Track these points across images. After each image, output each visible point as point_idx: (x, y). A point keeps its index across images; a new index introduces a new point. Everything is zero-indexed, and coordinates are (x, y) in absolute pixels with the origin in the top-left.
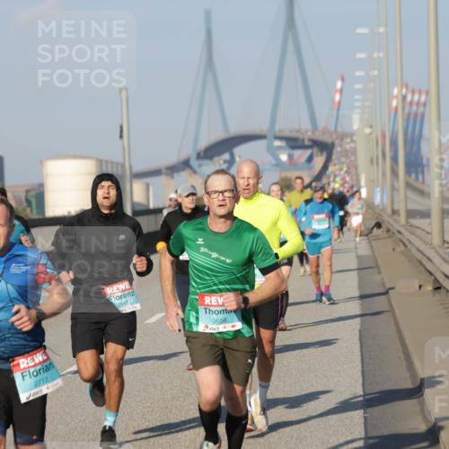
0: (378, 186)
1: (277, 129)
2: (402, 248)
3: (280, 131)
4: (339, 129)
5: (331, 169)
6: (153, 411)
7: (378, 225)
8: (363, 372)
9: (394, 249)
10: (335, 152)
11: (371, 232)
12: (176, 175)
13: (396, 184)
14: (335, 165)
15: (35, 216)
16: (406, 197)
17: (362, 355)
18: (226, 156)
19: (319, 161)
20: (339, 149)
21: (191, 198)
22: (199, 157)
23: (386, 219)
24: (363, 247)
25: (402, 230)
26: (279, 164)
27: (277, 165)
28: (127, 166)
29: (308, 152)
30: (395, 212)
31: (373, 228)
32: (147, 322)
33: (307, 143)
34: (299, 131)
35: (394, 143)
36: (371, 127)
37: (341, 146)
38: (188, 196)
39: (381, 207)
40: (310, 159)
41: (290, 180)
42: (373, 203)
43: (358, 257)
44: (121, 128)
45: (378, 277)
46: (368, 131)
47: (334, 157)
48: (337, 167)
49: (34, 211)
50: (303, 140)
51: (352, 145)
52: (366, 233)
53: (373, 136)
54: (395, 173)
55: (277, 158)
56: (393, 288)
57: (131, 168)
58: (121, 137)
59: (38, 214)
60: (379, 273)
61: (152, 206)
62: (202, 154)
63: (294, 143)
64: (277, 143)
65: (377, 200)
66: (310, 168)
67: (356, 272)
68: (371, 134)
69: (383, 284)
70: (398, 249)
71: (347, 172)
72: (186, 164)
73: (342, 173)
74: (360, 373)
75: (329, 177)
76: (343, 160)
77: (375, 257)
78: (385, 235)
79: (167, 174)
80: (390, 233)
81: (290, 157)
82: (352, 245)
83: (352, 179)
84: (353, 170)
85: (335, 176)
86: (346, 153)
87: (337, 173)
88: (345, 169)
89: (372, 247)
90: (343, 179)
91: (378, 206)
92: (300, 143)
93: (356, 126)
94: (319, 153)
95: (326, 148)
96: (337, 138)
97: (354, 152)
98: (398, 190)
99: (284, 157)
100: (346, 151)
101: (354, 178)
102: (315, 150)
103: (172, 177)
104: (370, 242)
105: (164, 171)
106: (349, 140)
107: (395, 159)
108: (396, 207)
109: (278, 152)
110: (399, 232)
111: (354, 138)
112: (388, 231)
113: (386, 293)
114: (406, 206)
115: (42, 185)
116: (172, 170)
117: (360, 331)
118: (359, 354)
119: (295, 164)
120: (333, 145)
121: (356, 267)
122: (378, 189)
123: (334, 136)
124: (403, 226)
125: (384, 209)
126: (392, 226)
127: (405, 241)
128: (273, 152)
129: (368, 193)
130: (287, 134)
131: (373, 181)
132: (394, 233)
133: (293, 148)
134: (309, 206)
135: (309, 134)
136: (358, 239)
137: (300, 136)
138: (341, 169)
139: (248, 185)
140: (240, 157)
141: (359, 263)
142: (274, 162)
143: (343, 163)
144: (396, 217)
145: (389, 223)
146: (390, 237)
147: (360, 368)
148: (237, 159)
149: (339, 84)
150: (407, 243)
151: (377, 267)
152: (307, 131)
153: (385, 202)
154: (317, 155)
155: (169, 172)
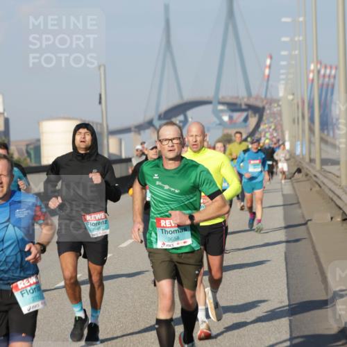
0: (298, 141)
1: (220, 97)
2: (317, 188)
3: (223, 98)
4: (269, 96)
5: (262, 127)
6: (126, 315)
7: (299, 171)
8: (288, 284)
9: (311, 189)
10: (265, 114)
11: (293, 176)
12: (142, 132)
13: (312, 139)
14: (265, 124)
15: (33, 164)
16: (321, 149)
17: (287, 272)
18: (181, 118)
19: (253, 121)
20: (268, 112)
21: (155, 150)
22: (160, 118)
23: (305, 165)
24: (287, 188)
25: (318, 175)
26: (222, 123)
27: (220, 124)
28: (105, 125)
29: (245, 114)
30: (312, 161)
31: (295, 173)
32: (121, 246)
33: (243, 107)
34: (238, 97)
35: (311, 107)
36: (293, 94)
37: (270, 109)
38: (152, 149)
39: (301, 157)
41: (231, 136)
42: (295, 154)
43: (283, 195)
44: (100, 95)
45: (299, 211)
46: (290, 97)
47: (264, 118)
48: (267, 126)
49: (33, 161)
50: (241, 105)
51: (279, 108)
52: (289, 176)
53: (295, 101)
54: (312, 130)
55: (220, 119)
56: (311, 220)
57: (107, 127)
58: (100, 103)
59: (36, 162)
60: (300, 207)
61: (124, 156)
62: (162, 116)
63: (233, 107)
64: (221, 107)
65: (298, 151)
66: (246, 127)
67: (281, 208)
68: (293, 100)
69: (303, 217)
70: (314, 189)
71: (274, 129)
72: (150, 124)
73: (271, 130)
74: (286, 286)
75: (261, 134)
76: (272, 120)
77: (296, 195)
78: (304, 178)
79: (135, 132)
80: (308, 177)
81: (231, 118)
82: (278, 186)
83: (278, 135)
84: (279, 127)
85: (266, 133)
86: (273, 115)
87: (267, 130)
88: (273, 127)
89: (294, 188)
90: (271, 134)
91: (298, 156)
92: (238, 107)
93: (281, 94)
94: (253, 115)
95: (258, 111)
96: (267, 103)
97: (280, 114)
98: (314, 144)
99: (226, 118)
100: (274, 113)
101: (280, 134)
102: (250, 112)
103: (139, 134)
104: (292, 184)
105: (133, 129)
106: (276, 105)
107: (312, 120)
108: (312, 157)
109: (221, 114)
110: (315, 176)
111: (280, 103)
112: (307, 175)
113: (305, 224)
114: (320, 156)
115: (39, 140)
116: (140, 128)
117: (285, 253)
118: (285, 270)
119: (235, 123)
120: (263, 109)
121: (281, 203)
122: (299, 143)
123: (265, 102)
124: (318, 171)
125: (303, 158)
126: (310, 171)
127: (319, 182)
128: (217, 114)
129: (291, 146)
130: (228, 100)
131: (295, 137)
132: (311, 177)
133: (234, 111)
134: (247, 154)
135: (245, 100)
136: (283, 181)
137: (239, 102)
138: (270, 127)
139: (196, 142)
140: (192, 118)
141: (284, 201)
142: (218, 122)
143: (272, 122)
144: (313, 164)
145: (307, 169)
146: (308, 180)
147: (285, 281)
148: (190, 120)
149: (268, 61)
150: (322, 185)
151: (298, 203)
152: (243, 98)
153: (304, 153)
154: (252, 117)
155: (137, 130)
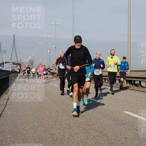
29: (16, 65)
40: (16, 66)
120: (21, 64)
133: (14, 64)
149: (21, 55)
